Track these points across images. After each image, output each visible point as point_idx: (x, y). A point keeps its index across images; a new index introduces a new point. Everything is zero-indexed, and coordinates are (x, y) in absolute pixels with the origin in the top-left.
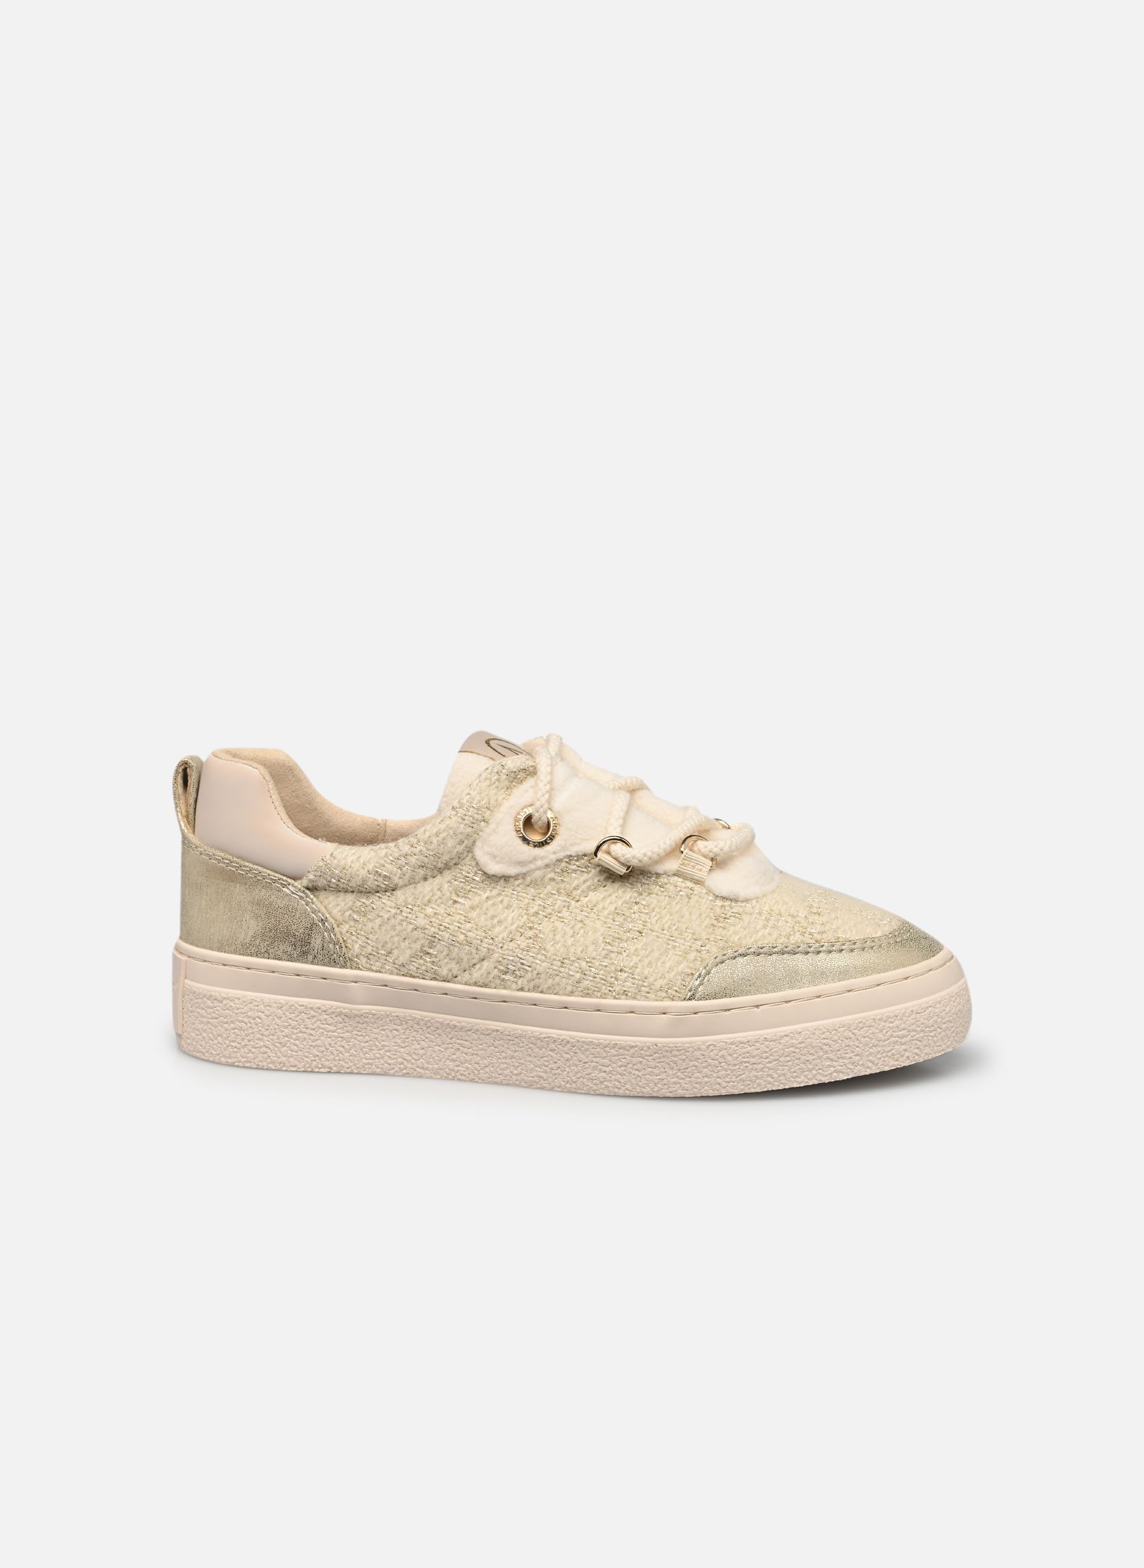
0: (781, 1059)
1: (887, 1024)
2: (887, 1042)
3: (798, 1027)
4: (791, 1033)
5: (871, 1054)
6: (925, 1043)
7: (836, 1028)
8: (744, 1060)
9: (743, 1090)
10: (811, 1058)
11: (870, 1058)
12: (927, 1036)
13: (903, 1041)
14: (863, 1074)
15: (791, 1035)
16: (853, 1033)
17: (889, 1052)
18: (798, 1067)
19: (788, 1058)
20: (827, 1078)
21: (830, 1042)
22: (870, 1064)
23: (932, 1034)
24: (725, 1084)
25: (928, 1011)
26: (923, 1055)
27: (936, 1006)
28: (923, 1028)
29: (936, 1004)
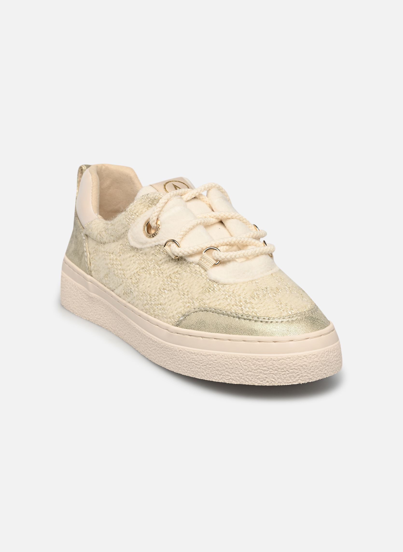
0: (208, 366)
1: (257, 362)
2: (256, 371)
3: (216, 352)
4: (212, 354)
5: (248, 375)
6: (278, 377)
7: (232, 357)
8: (193, 362)
9: (193, 376)
10: (220, 369)
11: (248, 377)
12: (280, 373)
13: (265, 372)
14: (244, 384)
15: (212, 355)
16: (240, 362)
17: (257, 376)
18: (215, 372)
19: (210, 366)
20: (227, 381)
21: (229, 364)
22: (248, 380)
23: (282, 373)
24: (187, 371)
25: (281, 361)
26: (277, 382)
27: (287, 360)
28: (277, 369)
29: (287, 359)
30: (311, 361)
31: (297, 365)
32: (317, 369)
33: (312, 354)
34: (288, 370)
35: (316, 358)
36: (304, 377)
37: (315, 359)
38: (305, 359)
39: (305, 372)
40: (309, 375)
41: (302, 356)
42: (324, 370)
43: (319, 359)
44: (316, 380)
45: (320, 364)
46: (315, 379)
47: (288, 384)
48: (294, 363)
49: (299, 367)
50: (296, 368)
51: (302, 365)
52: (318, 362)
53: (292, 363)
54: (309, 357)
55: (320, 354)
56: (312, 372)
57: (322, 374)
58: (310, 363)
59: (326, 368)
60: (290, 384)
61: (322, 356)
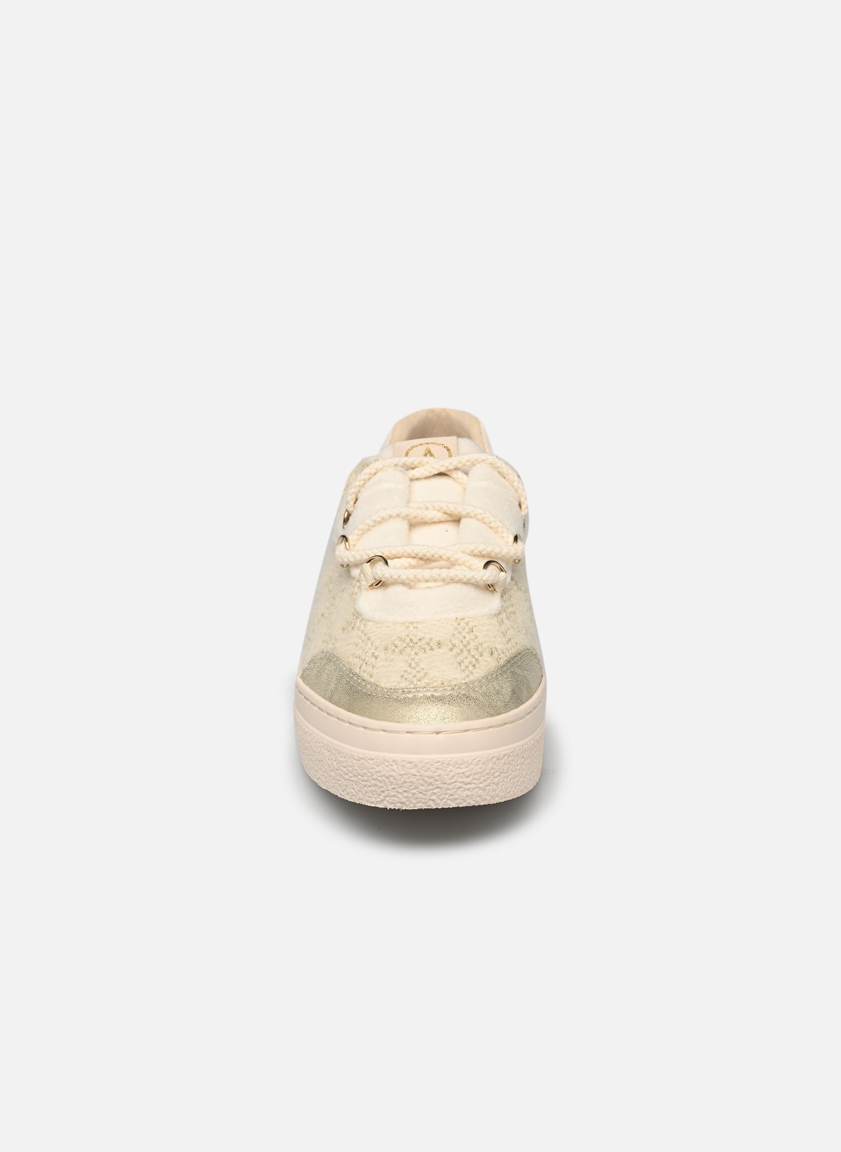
6: (359, 788)
12: (360, 783)
23: (363, 783)
25: (362, 761)
27: (368, 761)
28: (357, 774)
29: (369, 759)
30: (402, 772)
31: (381, 773)
32: (414, 789)
33: (408, 761)
34: (370, 779)
35: (413, 768)
36: (393, 798)
37: (411, 771)
38: (395, 767)
39: (394, 788)
40: (399, 795)
41: (390, 760)
42: (430, 794)
43: (418, 772)
44: (414, 807)
45: (421, 782)
46: (412, 805)
47: (371, 805)
48: (378, 769)
49: (383, 778)
50: (379, 778)
51: (388, 775)
52: (418, 777)
53: (374, 768)
54: (400, 764)
55: (423, 763)
56: (405, 791)
57: (426, 800)
58: (401, 775)
59: (435, 791)
60: (373, 805)
61: (426, 768)
